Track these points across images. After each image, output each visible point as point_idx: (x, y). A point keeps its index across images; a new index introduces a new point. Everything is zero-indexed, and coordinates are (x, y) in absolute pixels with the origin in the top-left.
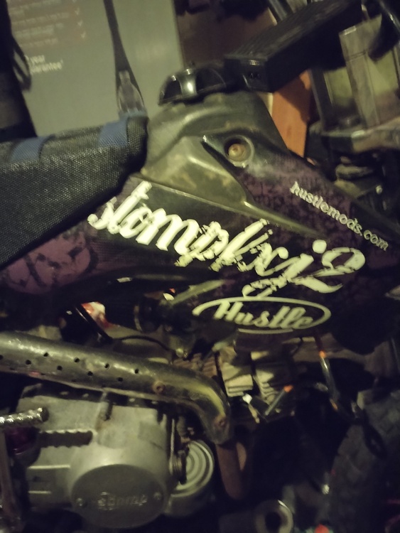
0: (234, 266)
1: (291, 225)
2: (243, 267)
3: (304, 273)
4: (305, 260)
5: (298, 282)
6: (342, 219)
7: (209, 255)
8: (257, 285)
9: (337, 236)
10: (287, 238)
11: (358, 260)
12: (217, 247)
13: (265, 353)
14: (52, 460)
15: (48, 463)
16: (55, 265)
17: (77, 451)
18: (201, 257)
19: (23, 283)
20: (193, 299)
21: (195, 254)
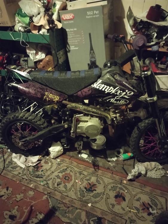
0: (114, 93)
1: (123, 88)
2: (115, 94)
3: (124, 95)
4: (125, 93)
5: (123, 96)
6: (130, 87)
7: (110, 92)
8: (118, 97)
9: (129, 90)
10: (122, 90)
11: (132, 93)
12: (112, 90)
13: (118, 111)
14: (81, 124)
15: (81, 125)
16: (86, 92)
17: (86, 123)
18: (109, 92)
19: (80, 95)
20: (107, 99)
21: (108, 91)
